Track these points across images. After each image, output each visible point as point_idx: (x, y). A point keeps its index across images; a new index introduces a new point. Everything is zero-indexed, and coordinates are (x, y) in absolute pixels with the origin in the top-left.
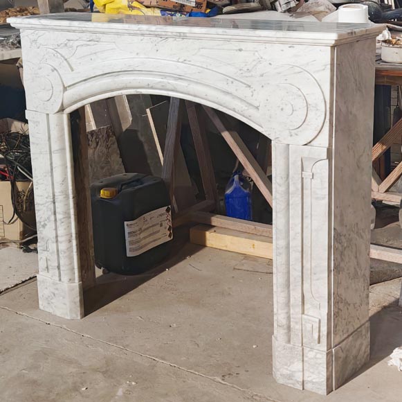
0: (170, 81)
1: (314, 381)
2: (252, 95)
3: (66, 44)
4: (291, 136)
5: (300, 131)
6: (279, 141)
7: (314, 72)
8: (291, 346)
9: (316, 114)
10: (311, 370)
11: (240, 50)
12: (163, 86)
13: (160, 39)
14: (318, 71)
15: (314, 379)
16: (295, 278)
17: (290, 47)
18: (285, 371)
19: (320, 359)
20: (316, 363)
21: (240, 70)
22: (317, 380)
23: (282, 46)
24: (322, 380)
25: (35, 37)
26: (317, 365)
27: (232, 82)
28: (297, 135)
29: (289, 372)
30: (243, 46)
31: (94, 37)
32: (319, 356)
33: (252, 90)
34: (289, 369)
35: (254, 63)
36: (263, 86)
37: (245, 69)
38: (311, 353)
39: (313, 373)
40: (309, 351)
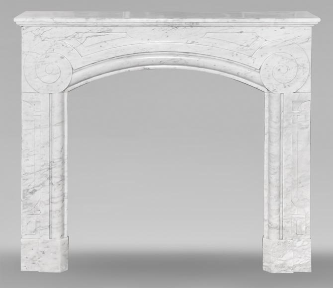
0: (182, 58)
1: (301, 264)
2: (254, 62)
3: (74, 36)
4: (285, 87)
5: (292, 84)
6: (276, 92)
7: (300, 43)
8: (283, 241)
9: (303, 71)
10: (299, 256)
11: (241, 32)
12: (175, 62)
13: (170, 28)
14: (303, 43)
15: (302, 262)
16: (287, 189)
17: (281, 28)
18: (279, 261)
19: (307, 245)
20: (304, 249)
21: (241, 46)
22: (303, 263)
23: (275, 28)
24: (308, 261)
25: (41, 32)
26: (304, 251)
27: (237, 55)
28: (289, 86)
29: (282, 262)
30: (244, 29)
31: (105, 29)
32: (306, 243)
33: (253, 59)
34: (282, 259)
35: (253, 40)
36: (262, 56)
37: (245, 45)
38: (299, 242)
39: (300, 258)
40: (298, 241)
